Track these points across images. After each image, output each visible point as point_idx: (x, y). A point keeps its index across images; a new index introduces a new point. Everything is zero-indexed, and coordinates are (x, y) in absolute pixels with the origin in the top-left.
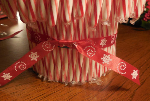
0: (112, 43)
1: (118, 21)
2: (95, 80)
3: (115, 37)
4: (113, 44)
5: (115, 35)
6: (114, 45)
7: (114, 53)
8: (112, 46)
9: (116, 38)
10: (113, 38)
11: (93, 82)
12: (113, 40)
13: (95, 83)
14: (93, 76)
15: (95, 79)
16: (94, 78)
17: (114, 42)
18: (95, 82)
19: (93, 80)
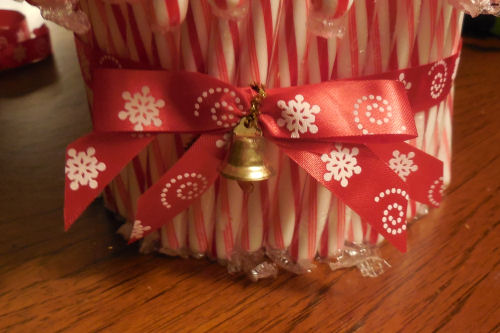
0: (435, 96)
1: (462, 8)
2: (353, 253)
3: (450, 72)
4: (437, 102)
5: (450, 61)
6: (442, 103)
7: (446, 141)
8: (433, 111)
9: (454, 76)
10: (440, 75)
11: (346, 264)
12: (438, 82)
13: (355, 267)
14: (346, 237)
15: (357, 248)
16: (350, 244)
17: (446, 90)
18: (354, 264)
19: (347, 255)
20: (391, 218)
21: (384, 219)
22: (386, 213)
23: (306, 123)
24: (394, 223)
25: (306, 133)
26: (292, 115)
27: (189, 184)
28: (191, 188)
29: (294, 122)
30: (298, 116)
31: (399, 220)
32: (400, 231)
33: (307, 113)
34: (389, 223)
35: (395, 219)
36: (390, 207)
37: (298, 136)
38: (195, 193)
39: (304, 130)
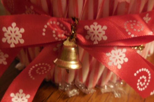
20: (141, 83)
21: (138, 84)
22: (139, 81)
23: (101, 35)
24: (142, 85)
25: (101, 41)
26: (92, 33)
27: (42, 68)
28: (43, 69)
29: (94, 36)
30: (96, 32)
31: (144, 84)
32: (144, 89)
33: (100, 30)
34: (140, 85)
35: (143, 83)
36: (141, 78)
37: (97, 43)
38: (45, 71)
39: (100, 39)
